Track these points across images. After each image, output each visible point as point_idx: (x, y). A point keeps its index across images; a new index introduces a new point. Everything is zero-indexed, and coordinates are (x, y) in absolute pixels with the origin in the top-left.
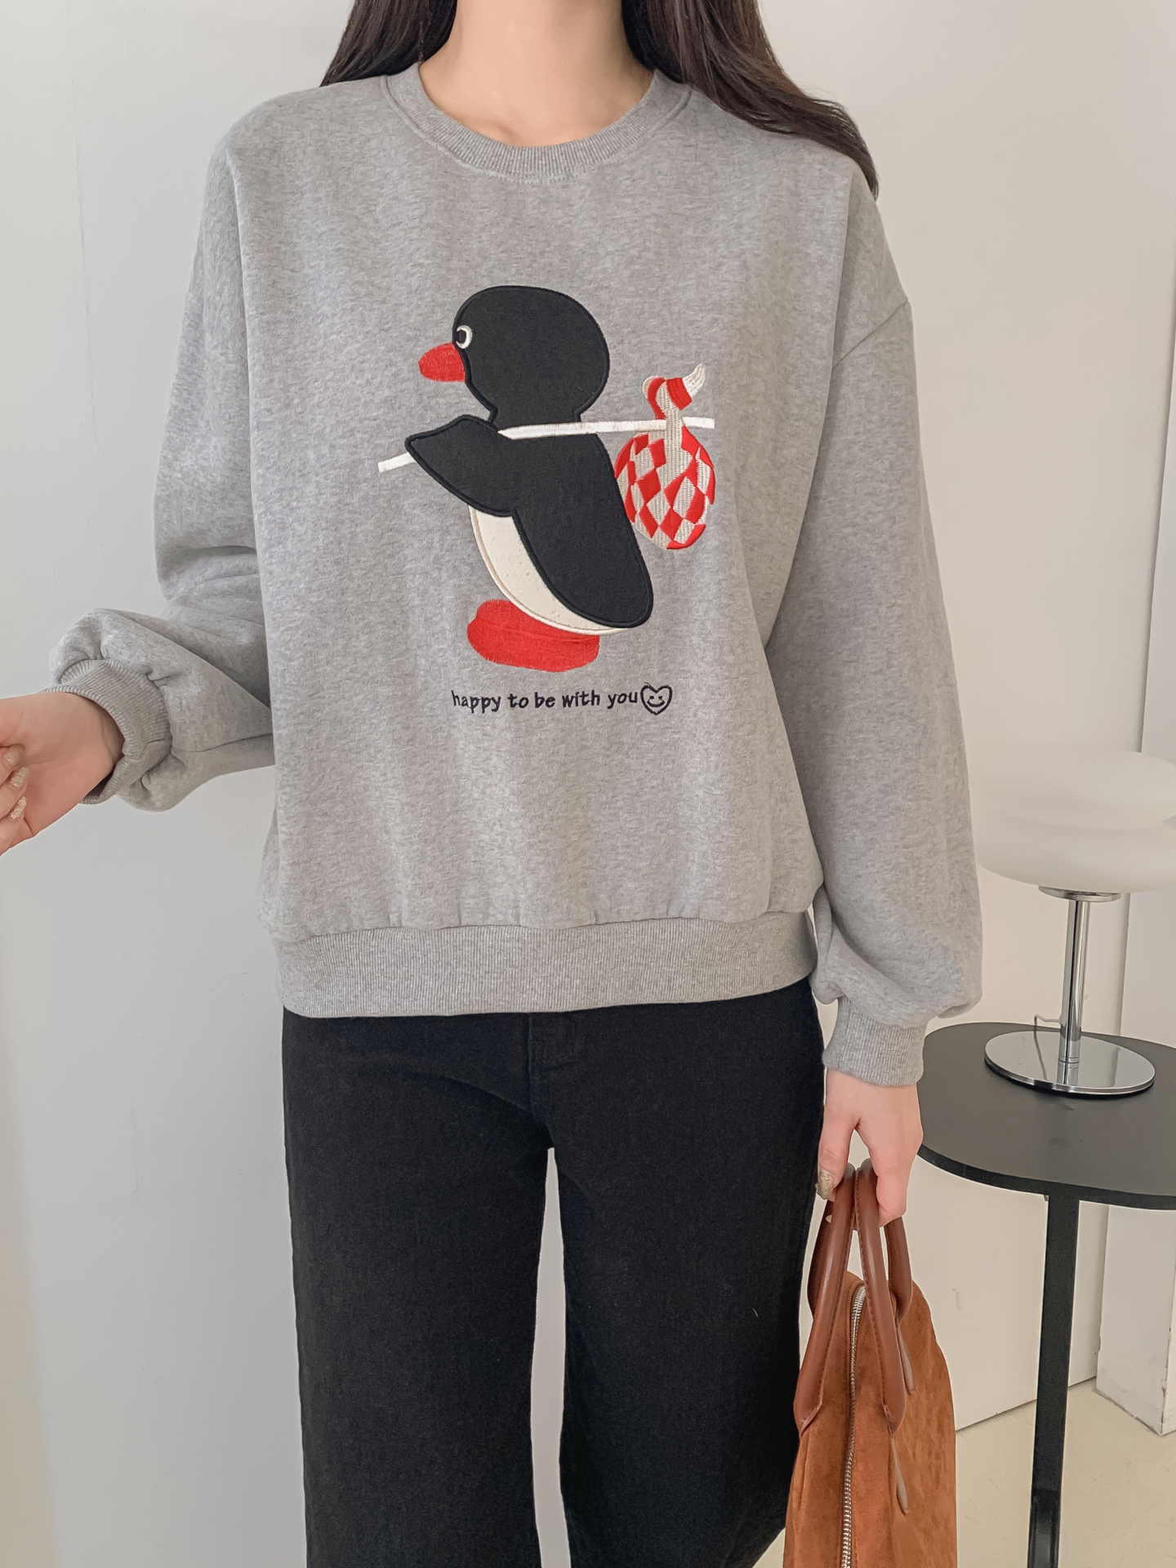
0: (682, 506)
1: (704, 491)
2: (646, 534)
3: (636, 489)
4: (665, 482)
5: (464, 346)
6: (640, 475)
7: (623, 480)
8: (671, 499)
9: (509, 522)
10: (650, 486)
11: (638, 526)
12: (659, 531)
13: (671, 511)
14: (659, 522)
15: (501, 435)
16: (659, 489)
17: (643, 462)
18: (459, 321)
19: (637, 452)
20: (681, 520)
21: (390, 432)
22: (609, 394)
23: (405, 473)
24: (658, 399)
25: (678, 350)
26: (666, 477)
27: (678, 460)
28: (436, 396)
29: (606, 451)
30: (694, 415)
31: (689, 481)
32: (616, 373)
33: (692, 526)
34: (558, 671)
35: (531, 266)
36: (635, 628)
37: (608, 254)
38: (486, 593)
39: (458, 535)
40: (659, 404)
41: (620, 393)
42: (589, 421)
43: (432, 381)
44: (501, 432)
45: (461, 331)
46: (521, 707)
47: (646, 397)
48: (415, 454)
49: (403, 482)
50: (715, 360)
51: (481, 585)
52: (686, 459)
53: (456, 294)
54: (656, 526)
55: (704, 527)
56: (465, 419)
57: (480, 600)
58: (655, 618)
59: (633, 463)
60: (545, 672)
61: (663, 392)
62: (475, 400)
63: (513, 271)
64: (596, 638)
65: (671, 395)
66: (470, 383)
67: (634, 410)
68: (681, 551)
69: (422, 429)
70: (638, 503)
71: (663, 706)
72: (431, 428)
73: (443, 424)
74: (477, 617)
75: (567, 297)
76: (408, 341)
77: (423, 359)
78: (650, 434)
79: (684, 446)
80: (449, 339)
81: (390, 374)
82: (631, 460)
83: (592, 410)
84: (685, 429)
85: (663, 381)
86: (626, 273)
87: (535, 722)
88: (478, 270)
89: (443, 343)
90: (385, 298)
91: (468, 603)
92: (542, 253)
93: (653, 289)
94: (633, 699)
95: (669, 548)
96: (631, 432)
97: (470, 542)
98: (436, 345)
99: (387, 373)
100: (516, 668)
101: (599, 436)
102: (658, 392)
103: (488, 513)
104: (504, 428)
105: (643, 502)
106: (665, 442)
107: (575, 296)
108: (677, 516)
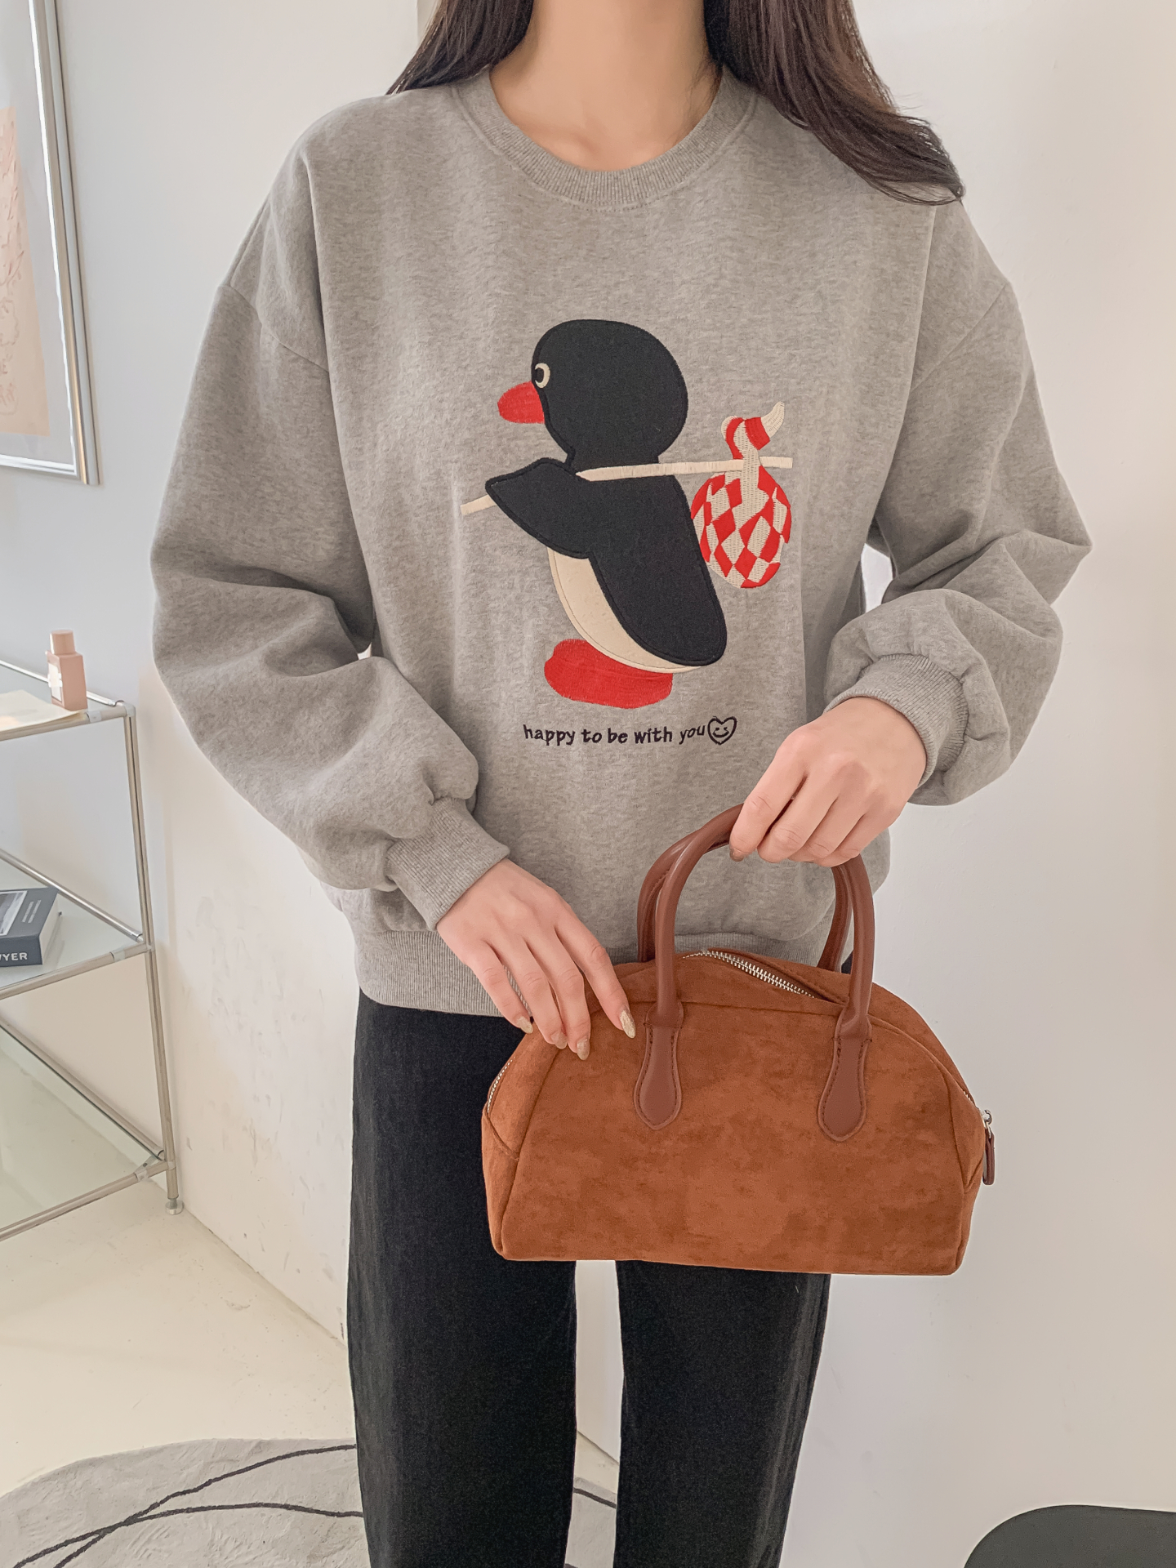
0: (757, 544)
1: (779, 529)
2: (722, 575)
3: (711, 529)
4: (739, 524)
5: (541, 385)
6: (715, 516)
7: (698, 521)
8: (746, 537)
9: (587, 562)
10: (725, 526)
11: (713, 566)
12: (733, 570)
13: (745, 551)
14: (734, 560)
15: (579, 477)
16: (734, 529)
17: (719, 502)
18: (536, 361)
19: (713, 494)
20: (756, 558)
21: (470, 476)
22: (687, 435)
23: (487, 515)
24: (736, 440)
25: (758, 388)
26: (741, 516)
27: (754, 500)
28: (516, 438)
29: (683, 492)
30: (772, 454)
31: (765, 521)
32: (696, 413)
33: (766, 565)
34: (631, 708)
35: (606, 299)
36: (708, 666)
37: (683, 283)
38: (562, 633)
39: (536, 576)
40: (737, 445)
41: (698, 434)
42: (667, 462)
43: (511, 423)
44: (578, 474)
45: (539, 368)
46: (594, 741)
47: (725, 437)
48: (494, 498)
49: (484, 524)
50: (794, 398)
51: (558, 626)
52: (762, 498)
53: (533, 330)
54: (730, 565)
55: (778, 565)
56: (544, 461)
57: (557, 640)
58: (729, 656)
59: (709, 504)
60: (618, 709)
61: (741, 433)
62: (553, 442)
63: (589, 304)
64: (670, 676)
65: (749, 436)
66: (549, 426)
67: (712, 451)
68: (756, 590)
69: (502, 472)
70: (713, 541)
71: (727, 736)
72: (511, 471)
73: (522, 467)
74: (554, 655)
75: (643, 331)
76: (487, 380)
77: (502, 399)
78: (727, 475)
79: (760, 486)
80: (528, 378)
81: (469, 416)
82: (707, 501)
83: (670, 452)
84: (762, 469)
85: (740, 420)
86: (703, 304)
87: (607, 757)
88: (553, 304)
89: (522, 382)
90: (463, 333)
91: (545, 642)
92: (617, 284)
93: (729, 321)
94: (701, 732)
95: (742, 587)
96: (709, 474)
97: (547, 583)
98: (514, 385)
99: (466, 414)
100: (590, 705)
101: (676, 477)
102: (736, 433)
103: (566, 555)
104: (581, 470)
105: (717, 541)
106: (742, 481)
107: (651, 330)
108: (751, 554)
